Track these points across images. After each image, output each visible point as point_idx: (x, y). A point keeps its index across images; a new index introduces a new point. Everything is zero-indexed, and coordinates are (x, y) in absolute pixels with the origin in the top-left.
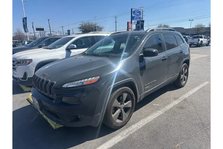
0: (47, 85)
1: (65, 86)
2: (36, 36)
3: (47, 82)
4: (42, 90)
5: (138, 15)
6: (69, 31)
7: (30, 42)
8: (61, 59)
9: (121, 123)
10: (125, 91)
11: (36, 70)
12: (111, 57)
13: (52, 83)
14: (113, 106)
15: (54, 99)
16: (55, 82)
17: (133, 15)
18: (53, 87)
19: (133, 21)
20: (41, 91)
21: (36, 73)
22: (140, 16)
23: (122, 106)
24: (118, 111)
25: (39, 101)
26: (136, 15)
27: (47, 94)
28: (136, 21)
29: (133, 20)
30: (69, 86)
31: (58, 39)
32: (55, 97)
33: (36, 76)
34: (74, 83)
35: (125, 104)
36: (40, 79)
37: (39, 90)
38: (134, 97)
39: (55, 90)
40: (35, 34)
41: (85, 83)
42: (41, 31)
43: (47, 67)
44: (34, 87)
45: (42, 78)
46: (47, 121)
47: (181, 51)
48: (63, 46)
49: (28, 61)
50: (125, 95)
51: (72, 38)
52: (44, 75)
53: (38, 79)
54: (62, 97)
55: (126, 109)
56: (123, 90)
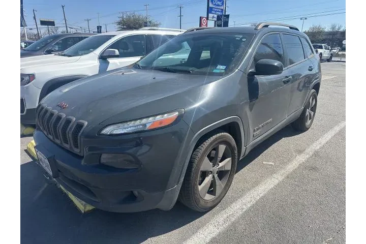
0: (68, 129)
1: (107, 131)
2: (40, 35)
3: (68, 122)
4: (57, 138)
5: (219, 5)
6: (99, 28)
7: (30, 43)
8: (91, 75)
9: (213, 201)
10: (222, 140)
11: (42, 96)
12: (192, 74)
13: (78, 124)
14: (201, 170)
15: (83, 157)
16: (86, 123)
17: (211, 5)
18: (81, 131)
19: (211, 15)
20: (54, 139)
21: (42, 102)
22: (222, 8)
23: (216, 168)
24: (208, 179)
25: (52, 160)
26: (215, 4)
27: (67, 146)
28: (216, 16)
29: (211, 13)
30: (115, 132)
31: (82, 38)
32: (85, 152)
33: (43, 108)
34: (126, 125)
35: (221, 164)
36: (52, 114)
37: (51, 137)
38: (236, 152)
39: (86, 139)
40: (39, 30)
41: (148, 127)
42: (49, 26)
43: (66, 89)
44: (39, 129)
45: (56, 112)
46: (66, 196)
47: (310, 67)
48: (94, 52)
49: (27, 78)
50: (222, 148)
51: (110, 37)
52: (62, 107)
53: (48, 114)
54: (101, 154)
55: (221, 174)
56: (219, 139)
